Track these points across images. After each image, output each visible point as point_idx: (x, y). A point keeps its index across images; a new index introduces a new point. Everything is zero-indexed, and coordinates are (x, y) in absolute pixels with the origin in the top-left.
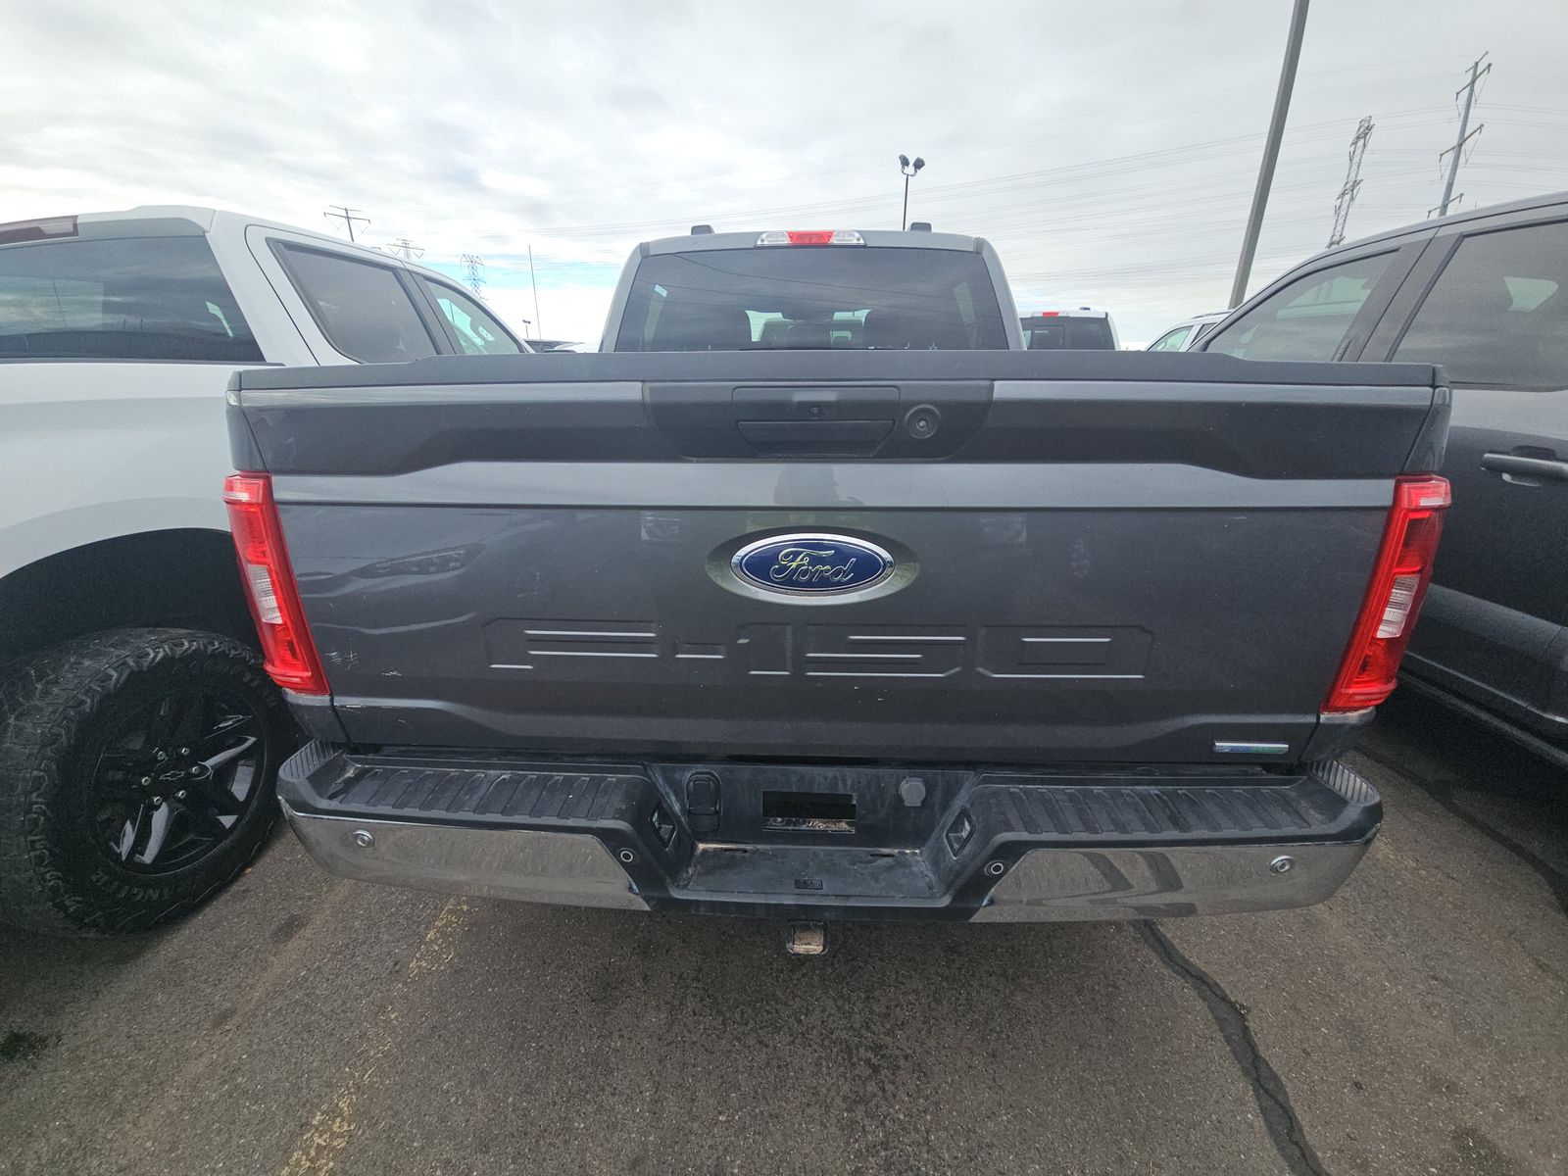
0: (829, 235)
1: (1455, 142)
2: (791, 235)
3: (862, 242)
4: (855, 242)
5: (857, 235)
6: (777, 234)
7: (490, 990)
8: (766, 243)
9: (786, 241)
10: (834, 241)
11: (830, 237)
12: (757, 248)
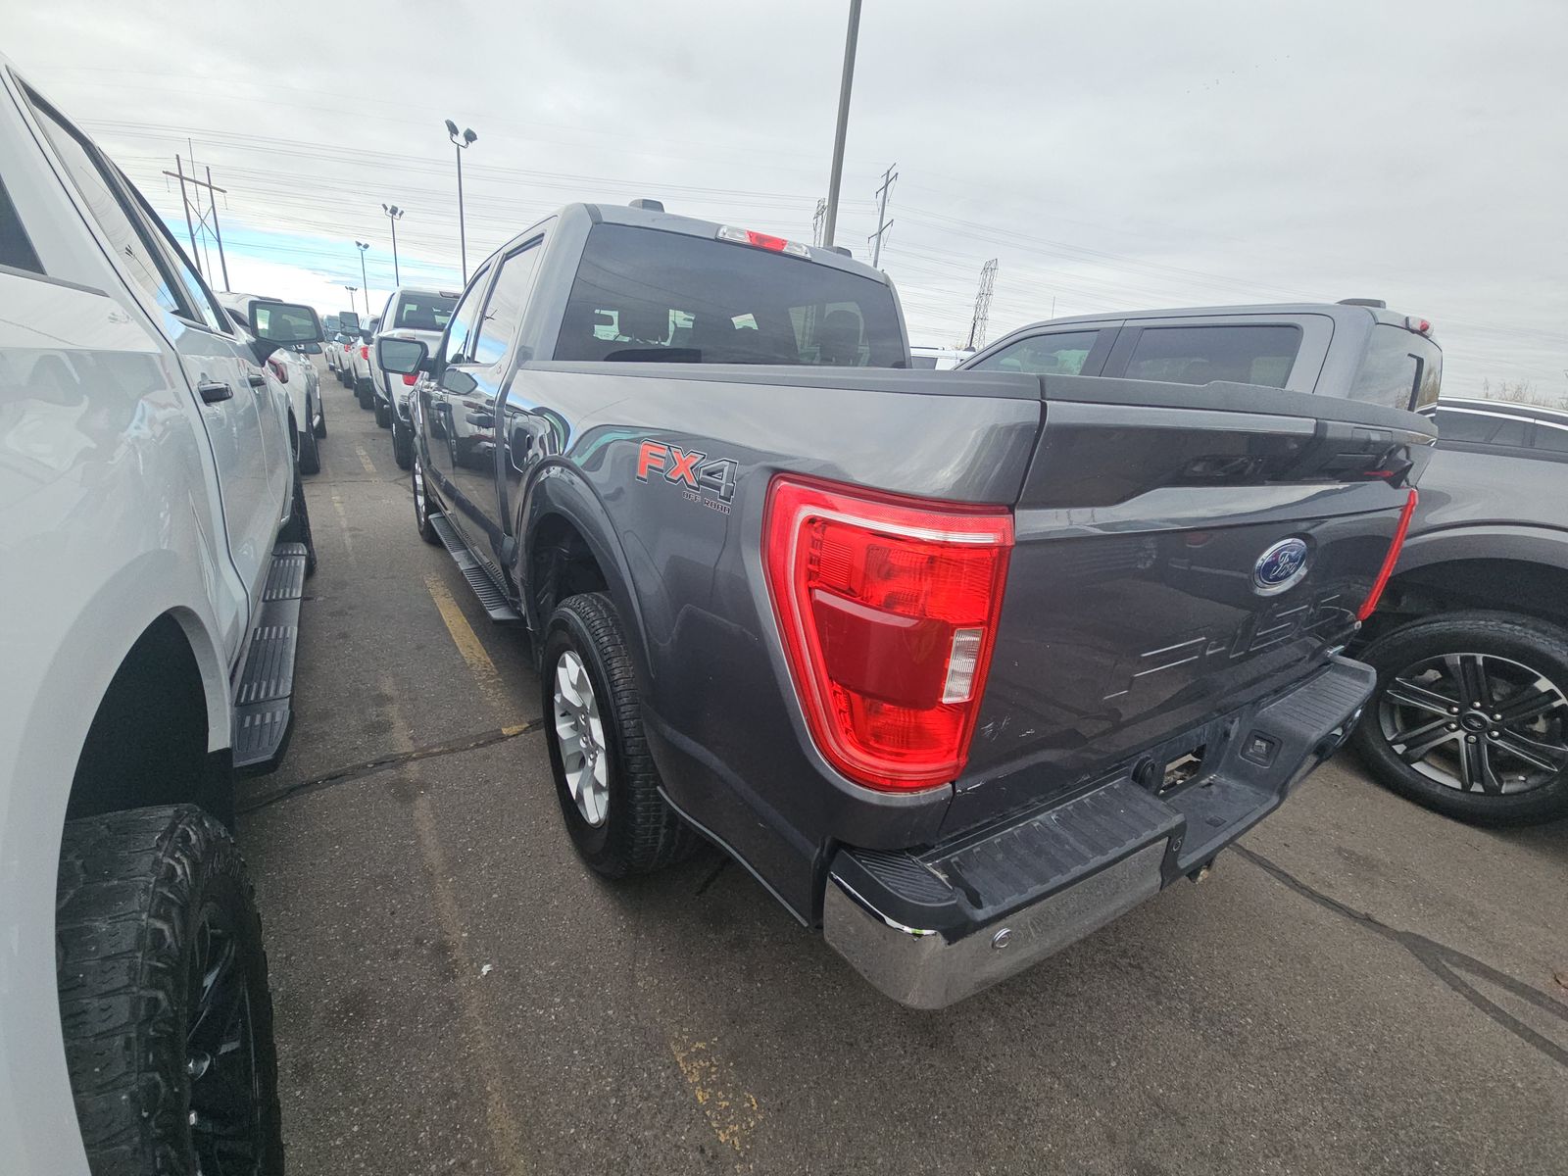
0: (783, 243)
1: (877, 231)
2: (751, 235)
3: (809, 256)
4: (803, 254)
5: (805, 248)
6: (739, 231)
7: (836, 1102)
8: (727, 237)
9: (746, 240)
10: (786, 250)
11: (784, 245)
12: (717, 240)
